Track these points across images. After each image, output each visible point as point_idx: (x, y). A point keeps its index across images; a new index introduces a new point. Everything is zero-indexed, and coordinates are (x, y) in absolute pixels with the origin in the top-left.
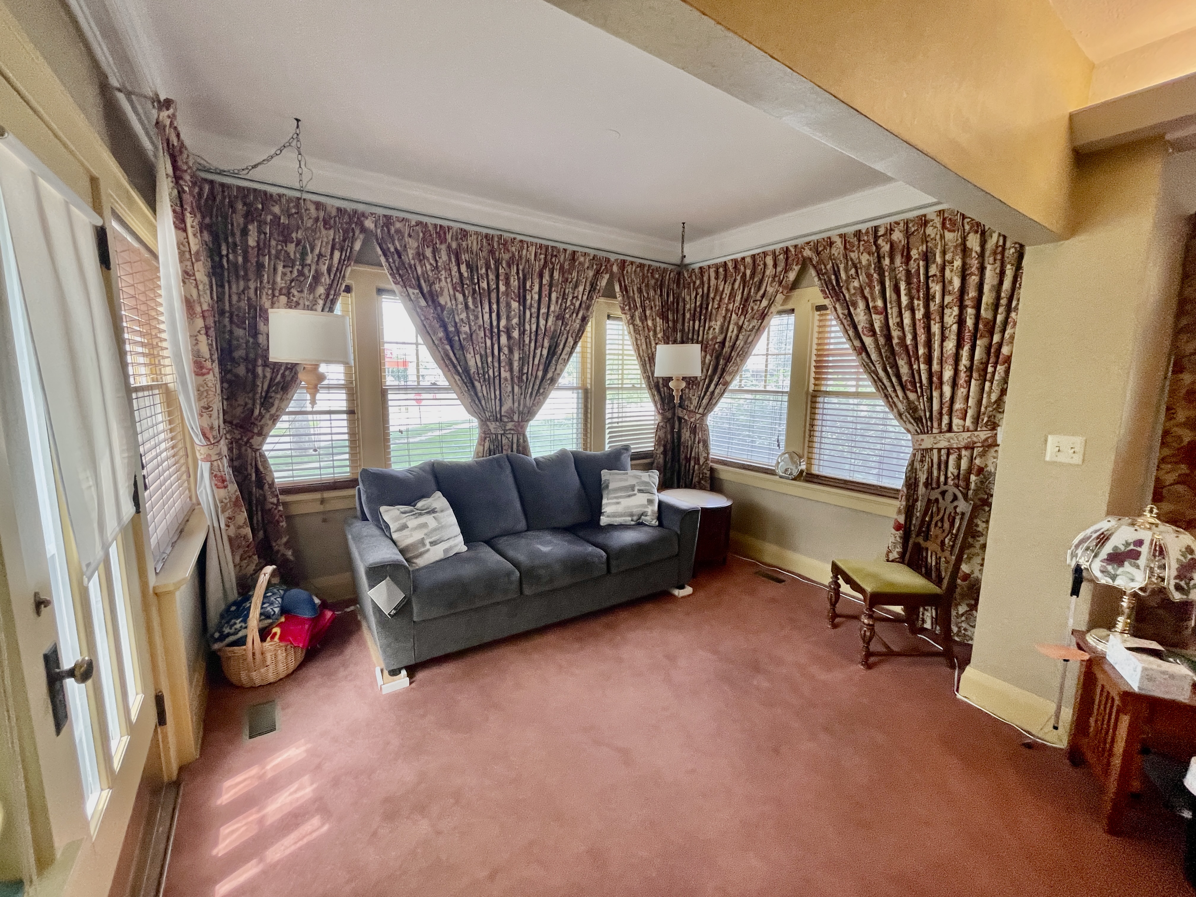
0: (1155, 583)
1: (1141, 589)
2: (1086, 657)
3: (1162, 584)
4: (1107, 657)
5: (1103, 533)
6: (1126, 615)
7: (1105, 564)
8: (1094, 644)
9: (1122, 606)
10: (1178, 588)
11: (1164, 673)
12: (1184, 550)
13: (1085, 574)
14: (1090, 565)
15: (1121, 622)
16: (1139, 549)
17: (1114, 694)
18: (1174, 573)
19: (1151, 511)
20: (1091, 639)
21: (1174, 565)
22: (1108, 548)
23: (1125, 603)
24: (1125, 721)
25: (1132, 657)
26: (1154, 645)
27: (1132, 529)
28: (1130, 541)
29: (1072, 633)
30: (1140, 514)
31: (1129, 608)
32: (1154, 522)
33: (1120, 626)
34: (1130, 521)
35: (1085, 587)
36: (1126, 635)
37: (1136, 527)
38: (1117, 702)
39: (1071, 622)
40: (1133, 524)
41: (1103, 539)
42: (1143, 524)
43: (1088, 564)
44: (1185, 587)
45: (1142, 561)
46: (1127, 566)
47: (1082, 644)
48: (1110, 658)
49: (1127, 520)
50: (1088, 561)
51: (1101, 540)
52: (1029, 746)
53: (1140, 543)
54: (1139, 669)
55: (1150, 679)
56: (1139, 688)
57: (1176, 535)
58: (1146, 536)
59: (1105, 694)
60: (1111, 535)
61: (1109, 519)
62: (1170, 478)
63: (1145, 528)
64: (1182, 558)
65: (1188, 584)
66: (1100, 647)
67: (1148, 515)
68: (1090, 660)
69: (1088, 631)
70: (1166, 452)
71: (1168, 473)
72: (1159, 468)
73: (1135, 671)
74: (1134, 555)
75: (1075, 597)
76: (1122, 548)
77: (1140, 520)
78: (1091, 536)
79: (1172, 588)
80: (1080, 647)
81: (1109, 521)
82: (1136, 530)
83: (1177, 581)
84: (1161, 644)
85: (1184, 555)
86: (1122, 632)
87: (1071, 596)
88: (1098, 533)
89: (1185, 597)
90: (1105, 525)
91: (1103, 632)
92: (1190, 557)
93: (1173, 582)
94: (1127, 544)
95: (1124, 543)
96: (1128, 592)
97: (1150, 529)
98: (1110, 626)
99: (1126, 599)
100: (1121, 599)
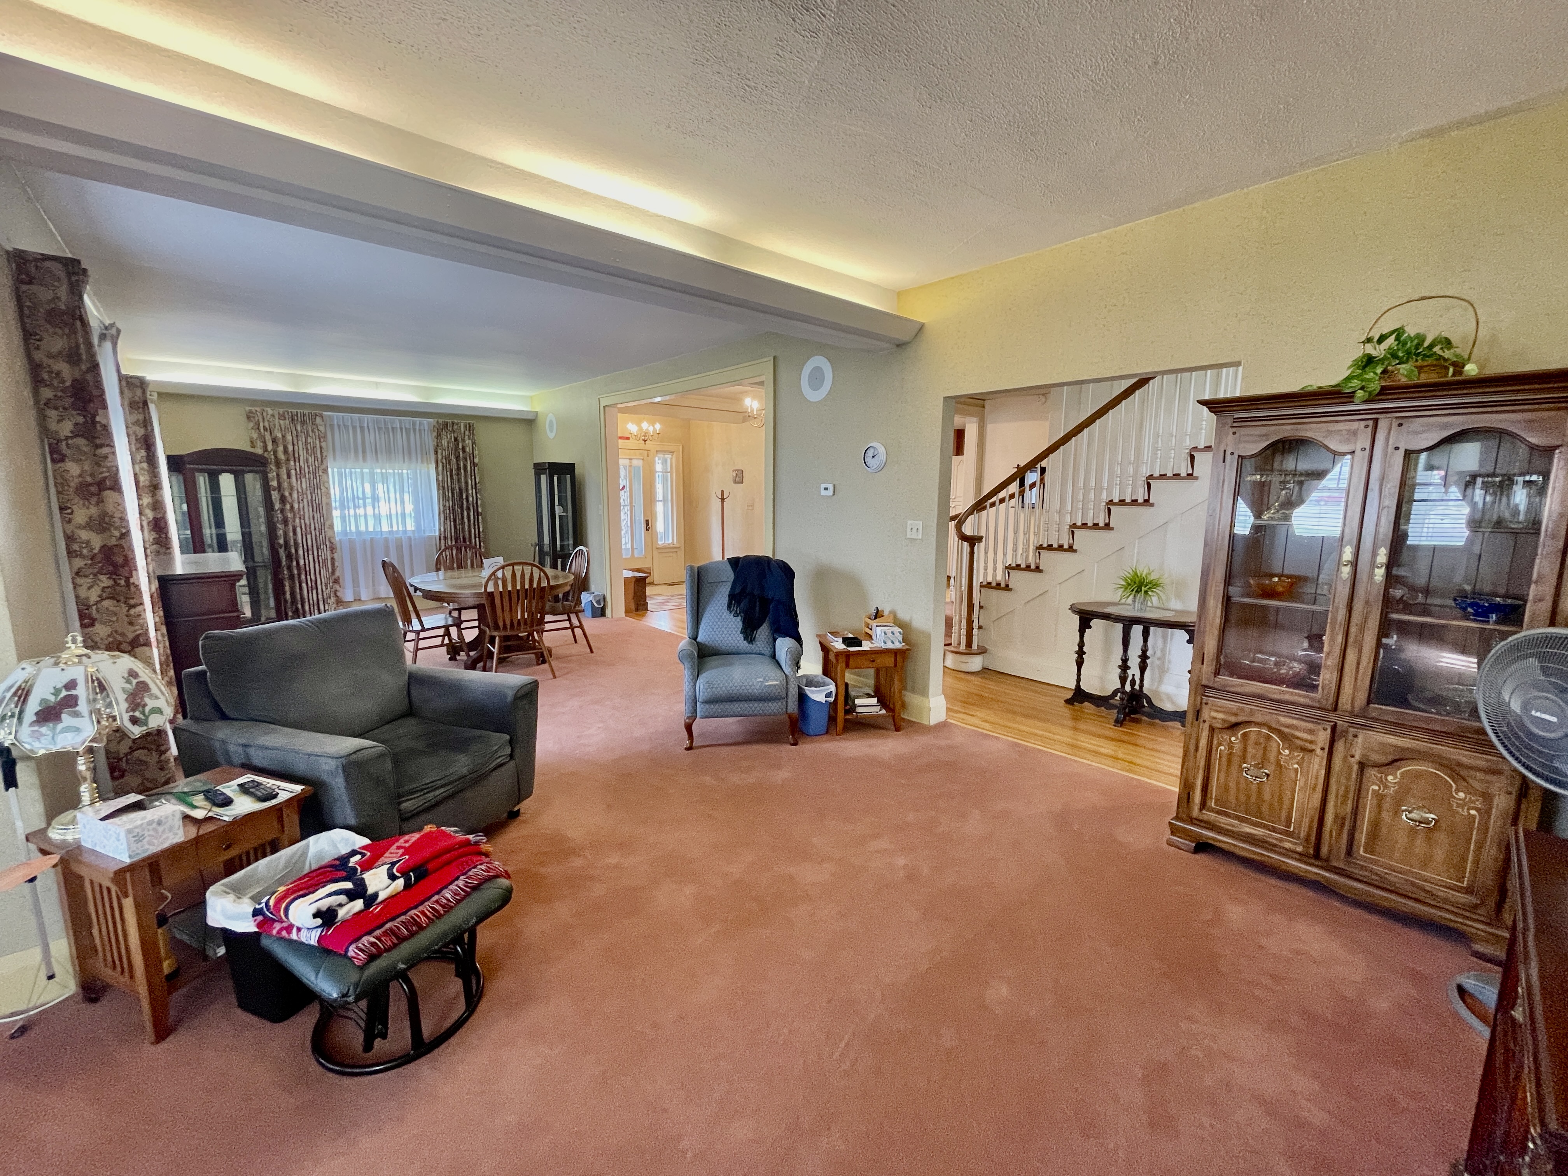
0: (107, 727)
1: (93, 740)
2: (55, 859)
3: (115, 724)
4: (83, 844)
5: (20, 687)
6: (89, 780)
7: (36, 728)
8: (62, 837)
9: (81, 772)
10: (134, 721)
11: (150, 823)
12: (126, 675)
13: (15, 753)
14: (15, 738)
15: (86, 791)
16: (73, 692)
17: (107, 883)
18: (124, 705)
19: (74, 641)
20: (55, 834)
21: (122, 697)
22: (33, 706)
23: (82, 766)
24: (128, 904)
25: (110, 827)
26: (133, 798)
27: (57, 670)
28: (59, 685)
29: (28, 840)
30: (63, 648)
31: (88, 769)
32: (83, 653)
33: (86, 797)
34: (53, 660)
35: (22, 772)
36: (97, 804)
37: (62, 666)
38: (114, 889)
39: (19, 824)
40: (56, 664)
41: (23, 694)
42: (69, 659)
43: (12, 736)
44: (141, 716)
45: (83, 706)
46: (67, 719)
47: (46, 847)
48: (87, 844)
49: (48, 660)
50: (10, 733)
51: (20, 697)
52: (23, 1030)
53: (71, 685)
54: (123, 836)
55: (139, 839)
56: (130, 857)
57: (112, 661)
58: (77, 673)
59: (97, 889)
60: (32, 686)
61: (23, 666)
62: (93, 596)
63: (74, 663)
64: (128, 686)
65: (143, 713)
66: (70, 837)
67: (73, 646)
68: (62, 860)
69: (49, 824)
70: (79, 563)
71: (89, 588)
72: (75, 586)
73: (119, 840)
74: (70, 702)
75: (12, 790)
76: (52, 698)
77: (65, 656)
78: (4, 698)
79: (128, 724)
80: (44, 852)
81: (23, 669)
82: (63, 670)
83: (131, 714)
84: (140, 793)
85: (128, 682)
86: (92, 803)
87: (7, 790)
88: (13, 690)
89: (145, 728)
90: (18, 677)
91: (67, 816)
92: (134, 682)
93: (126, 717)
94: (57, 692)
95: (52, 691)
96: (81, 749)
97: (80, 662)
98: (74, 803)
99: (81, 760)
100: (75, 762)
